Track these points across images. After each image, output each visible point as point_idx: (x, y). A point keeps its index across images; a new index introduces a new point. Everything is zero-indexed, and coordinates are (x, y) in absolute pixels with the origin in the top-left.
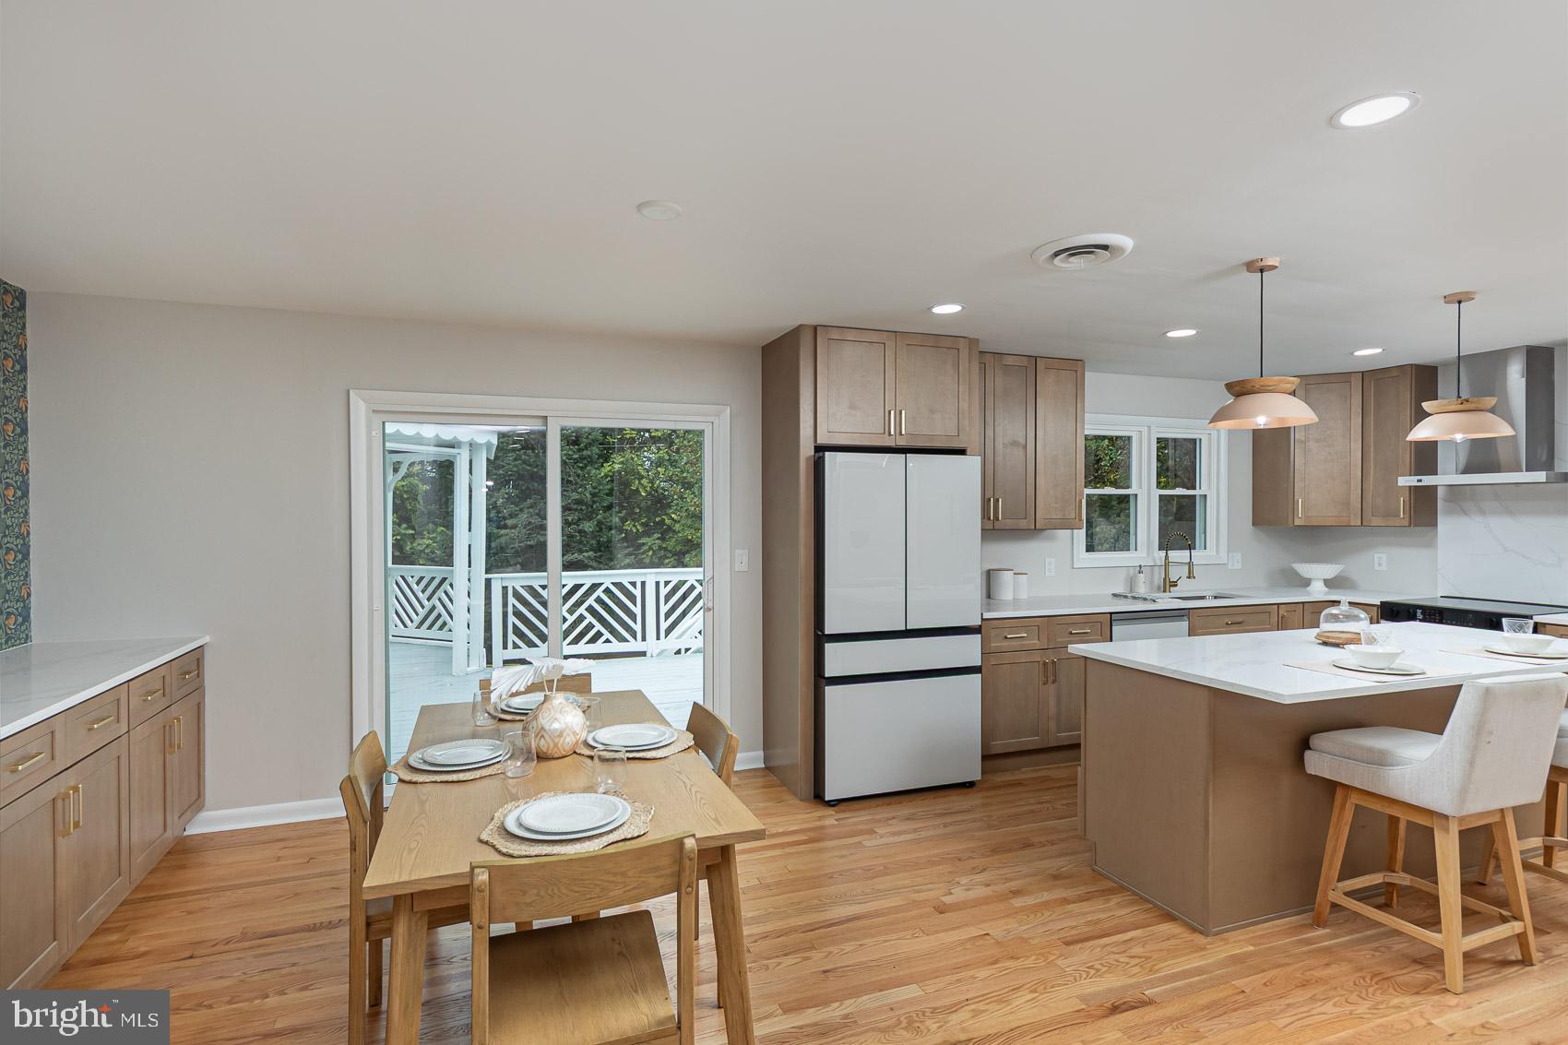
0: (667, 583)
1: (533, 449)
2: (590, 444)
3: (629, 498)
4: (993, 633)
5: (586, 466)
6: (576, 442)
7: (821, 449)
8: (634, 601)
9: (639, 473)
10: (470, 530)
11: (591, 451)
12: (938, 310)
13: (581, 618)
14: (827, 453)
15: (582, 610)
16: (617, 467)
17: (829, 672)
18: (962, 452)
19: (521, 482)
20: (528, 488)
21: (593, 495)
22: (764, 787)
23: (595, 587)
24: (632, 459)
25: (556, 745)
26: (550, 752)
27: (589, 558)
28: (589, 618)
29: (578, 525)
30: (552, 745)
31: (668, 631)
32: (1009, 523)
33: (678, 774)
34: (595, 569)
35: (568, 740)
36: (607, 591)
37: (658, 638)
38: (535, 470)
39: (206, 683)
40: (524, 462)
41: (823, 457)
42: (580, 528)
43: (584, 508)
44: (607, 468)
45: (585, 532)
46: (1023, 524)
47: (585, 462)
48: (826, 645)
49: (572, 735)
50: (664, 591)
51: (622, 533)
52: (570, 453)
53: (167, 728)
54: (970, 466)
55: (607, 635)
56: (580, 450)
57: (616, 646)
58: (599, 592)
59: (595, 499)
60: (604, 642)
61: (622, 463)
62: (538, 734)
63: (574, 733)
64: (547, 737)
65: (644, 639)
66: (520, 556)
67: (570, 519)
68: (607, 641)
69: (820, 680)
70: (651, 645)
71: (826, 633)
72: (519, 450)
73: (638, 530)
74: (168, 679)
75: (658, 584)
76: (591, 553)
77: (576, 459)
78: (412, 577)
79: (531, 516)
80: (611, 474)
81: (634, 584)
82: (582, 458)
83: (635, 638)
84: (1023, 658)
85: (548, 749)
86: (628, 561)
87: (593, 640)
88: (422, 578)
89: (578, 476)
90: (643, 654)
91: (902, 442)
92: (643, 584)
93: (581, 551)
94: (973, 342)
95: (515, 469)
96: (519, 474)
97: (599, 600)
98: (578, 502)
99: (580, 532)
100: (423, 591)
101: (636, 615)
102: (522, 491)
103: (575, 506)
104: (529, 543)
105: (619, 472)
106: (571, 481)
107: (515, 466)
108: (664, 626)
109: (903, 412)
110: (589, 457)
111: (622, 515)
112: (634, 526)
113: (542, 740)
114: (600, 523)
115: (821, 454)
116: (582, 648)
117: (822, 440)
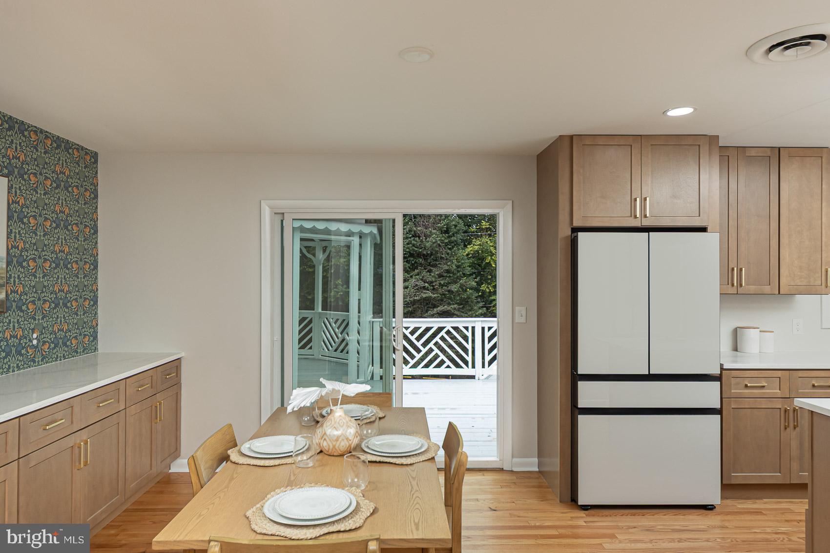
0: (490, 328)
1: (419, 237)
2: (456, 233)
3: (485, 268)
4: (733, 381)
5: (453, 247)
6: (447, 232)
7: (576, 230)
8: (466, 340)
9: (491, 252)
10: (359, 289)
11: (457, 237)
12: (673, 113)
13: (431, 350)
14: (579, 234)
15: (431, 345)
16: (476, 247)
17: (581, 404)
18: (703, 229)
19: (412, 259)
20: (416, 262)
21: (458, 267)
22: (534, 487)
23: (440, 329)
24: (487, 242)
25: (334, 446)
26: (330, 451)
27: (455, 309)
28: (436, 351)
29: (448, 287)
30: (331, 447)
31: (490, 363)
32: (752, 288)
33: (411, 480)
34: (458, 316)
35: (343, 444)
36: (448, 332)
37: (483, 366)
38: (420, 250)
39: (183, 381)
40: (414, 245)
41: (577, 237)
42: (449, 289)
43: (451, 275)
44: (470, 249)
45: (452, 292)
46: (767, 289)
47: (453, 244)
48: (579, 382)
49: (345, 440)
50: (488, 334)
51: (479, 292)
52: (443, 239)
53: (153, 407)
54: (711, 241)
55: (448, 363)
56: (449, 237)
57: (454, 371)
58: (443, 333)
59: (459, 269)
60: (446, 367)
61: (480, 245)
62: (322, 437)
63: (347, 439)
64: (328, 440)
65: (473, 367)
66: (410, 307)
67: (442, 282)
68: (448, 367)
69: (575, 410)
70: (478, 371)
71: (579, 373)
72: (410, 238)
73: (490, 290)
74: (155, 378)
75: (483, 328)
76: (456, 306)
77: (447, 243)
78: (332, 319)
79: (418, 281)
80: (472, 252)
81: (467, 328)
82: (450, 242)
83: (468, 366)
84: (764, 404)
85: (329, 449)
86: (480, 311)
87: (439, 366)
88: (337, 320)
89: (448, 254)
90: (473, 377)
91: (646, 223)
92: (473, 328)
93: (449, 304)
94: (713, 139)
95: (408, 250)
96: (410, 252)
97: (442, 338)
98: (448, 271)
99: (449, 291)
100: (338, 328)
101: (468, 350)
102: (413, 265)
103: (445, 274)
104: (415, 298)
105: (477, 251)
106: (443, 258)
107: (408, 248)
108: (488, 358)
109: (648, 199)
110: (456, 241)
111: (477, 280)
112: (488, 288)
113: (325, 442)
114: (461, 286)
115: (575, 234)
116: (431, 371)
117: (577, 223)
